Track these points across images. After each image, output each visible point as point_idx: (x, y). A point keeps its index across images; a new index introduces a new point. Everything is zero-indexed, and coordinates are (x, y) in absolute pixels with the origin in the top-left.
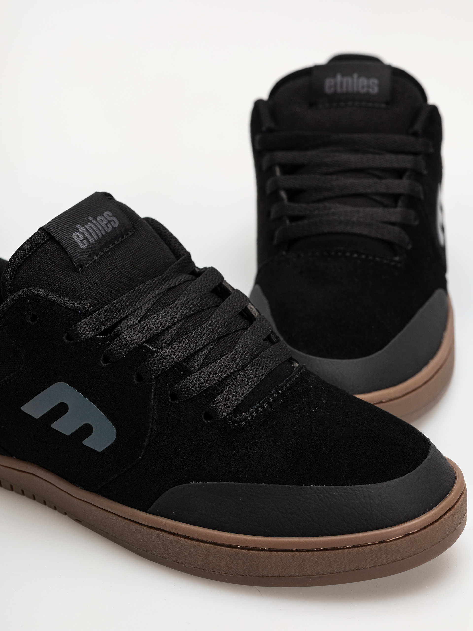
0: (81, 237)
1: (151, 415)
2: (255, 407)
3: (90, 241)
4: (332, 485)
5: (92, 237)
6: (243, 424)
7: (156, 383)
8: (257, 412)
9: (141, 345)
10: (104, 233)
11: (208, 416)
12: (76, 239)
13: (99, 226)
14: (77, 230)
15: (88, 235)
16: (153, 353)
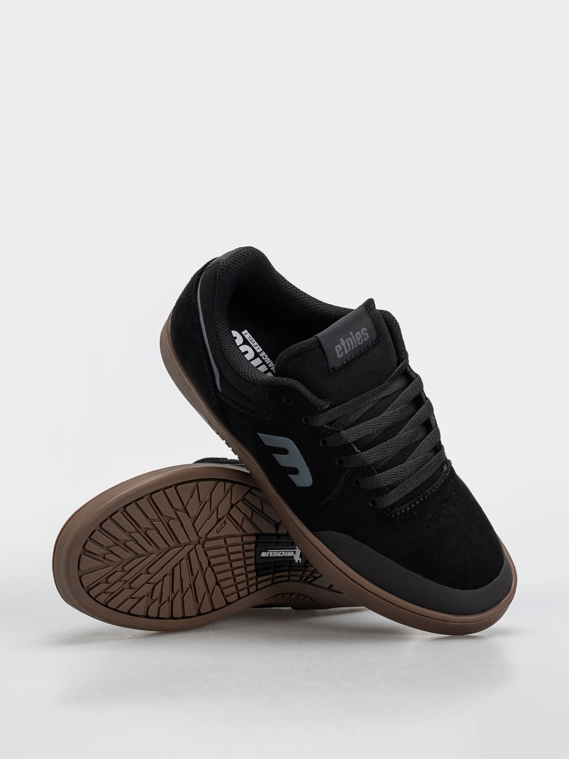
0: (341, 349)
1: (338, 486)
2: (405, 506)
3: (346, 352)
4: (430, 580)
5: (348, 349)
6: (393, 516)
7: (349, 471)
8: (406, 510)
9: (350, 444)
10: (356, 346)
11: (373, 502)
12: (337, 350)
13: (355, 340)
14: (339, 343)
15: (345, 348)
16: (355, 453)
